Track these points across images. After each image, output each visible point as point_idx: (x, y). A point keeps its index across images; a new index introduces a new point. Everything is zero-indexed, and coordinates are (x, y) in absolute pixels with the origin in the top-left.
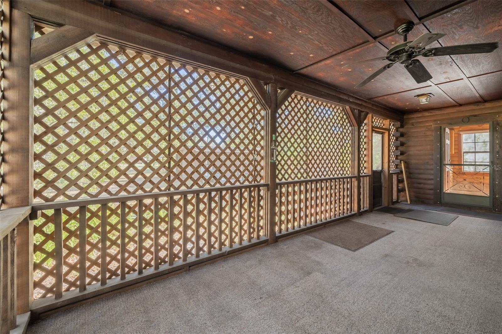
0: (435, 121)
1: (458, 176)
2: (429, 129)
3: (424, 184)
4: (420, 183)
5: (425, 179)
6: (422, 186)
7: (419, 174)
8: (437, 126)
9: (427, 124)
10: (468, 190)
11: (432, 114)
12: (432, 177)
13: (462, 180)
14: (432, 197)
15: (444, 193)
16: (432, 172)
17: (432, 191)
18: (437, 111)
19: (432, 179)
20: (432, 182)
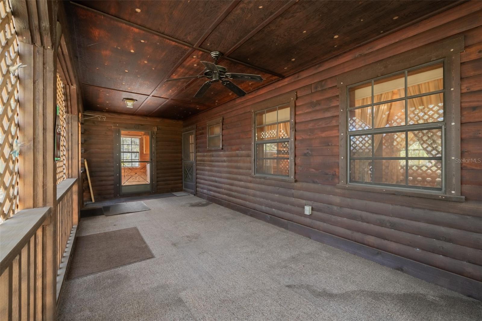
0: (114, 123)
1: (132, 171)
2: (109, 130)
3: (105, 180)
4: (102, 181)
5: (107, 176)
6: (104, 183)
7: (101, 171)
8: (116, 128)
9: (108, 125)
10: (138, 181)
11: (112, 117)
12: (112, 173)
13: (134, 174)
14: (113, 192)
15: (122, 186)
16: (112, 169)
17: (112, 187)
18: (116, 115)
19: (113, 176)
20: (112, 178)
